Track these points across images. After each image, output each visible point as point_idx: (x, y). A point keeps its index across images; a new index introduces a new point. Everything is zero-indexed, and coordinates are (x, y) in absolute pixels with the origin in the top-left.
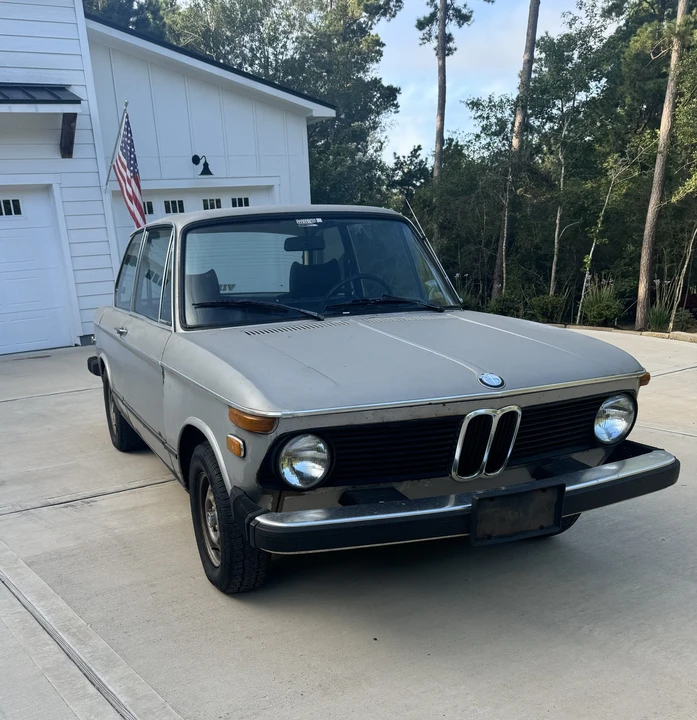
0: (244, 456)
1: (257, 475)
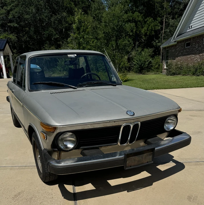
0: (46, 139)
1: (51, 146)
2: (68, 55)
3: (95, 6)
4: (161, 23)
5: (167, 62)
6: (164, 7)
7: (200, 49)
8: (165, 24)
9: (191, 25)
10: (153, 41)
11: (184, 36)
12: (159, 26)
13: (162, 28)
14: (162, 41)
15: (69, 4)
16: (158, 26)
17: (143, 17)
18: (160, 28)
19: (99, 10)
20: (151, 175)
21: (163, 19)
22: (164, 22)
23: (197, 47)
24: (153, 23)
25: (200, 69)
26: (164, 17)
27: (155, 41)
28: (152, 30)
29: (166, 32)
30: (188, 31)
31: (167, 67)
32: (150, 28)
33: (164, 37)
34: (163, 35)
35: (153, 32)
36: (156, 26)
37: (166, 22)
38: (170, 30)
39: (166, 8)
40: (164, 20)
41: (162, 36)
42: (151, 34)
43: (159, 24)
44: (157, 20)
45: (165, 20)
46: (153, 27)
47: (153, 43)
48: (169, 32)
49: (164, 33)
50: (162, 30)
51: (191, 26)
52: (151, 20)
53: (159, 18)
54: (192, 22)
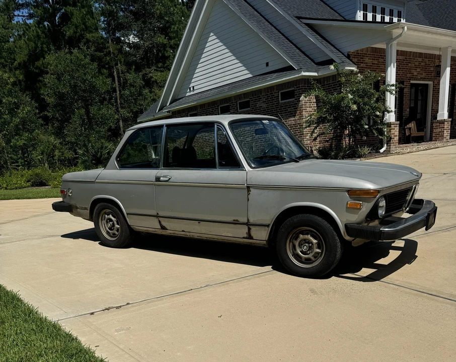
0: (362, 208)
1: (367, 215)
2: (264, 121)
9: (191, 85)
11: (185, 103)
22: (116, 78)
26: (113, 69)
29: (124, 95)
30: (188, 94)
33: (121, 104)
34: (119, 101)
38: (131, 92)
40: (115, 73)
41: (116, 102)
45: (117, 74)
48: (130, 96)
49: (120, 98)
50: (116, 93)
51: (193, 87)
53: (105, 71)
54: (193, 80)
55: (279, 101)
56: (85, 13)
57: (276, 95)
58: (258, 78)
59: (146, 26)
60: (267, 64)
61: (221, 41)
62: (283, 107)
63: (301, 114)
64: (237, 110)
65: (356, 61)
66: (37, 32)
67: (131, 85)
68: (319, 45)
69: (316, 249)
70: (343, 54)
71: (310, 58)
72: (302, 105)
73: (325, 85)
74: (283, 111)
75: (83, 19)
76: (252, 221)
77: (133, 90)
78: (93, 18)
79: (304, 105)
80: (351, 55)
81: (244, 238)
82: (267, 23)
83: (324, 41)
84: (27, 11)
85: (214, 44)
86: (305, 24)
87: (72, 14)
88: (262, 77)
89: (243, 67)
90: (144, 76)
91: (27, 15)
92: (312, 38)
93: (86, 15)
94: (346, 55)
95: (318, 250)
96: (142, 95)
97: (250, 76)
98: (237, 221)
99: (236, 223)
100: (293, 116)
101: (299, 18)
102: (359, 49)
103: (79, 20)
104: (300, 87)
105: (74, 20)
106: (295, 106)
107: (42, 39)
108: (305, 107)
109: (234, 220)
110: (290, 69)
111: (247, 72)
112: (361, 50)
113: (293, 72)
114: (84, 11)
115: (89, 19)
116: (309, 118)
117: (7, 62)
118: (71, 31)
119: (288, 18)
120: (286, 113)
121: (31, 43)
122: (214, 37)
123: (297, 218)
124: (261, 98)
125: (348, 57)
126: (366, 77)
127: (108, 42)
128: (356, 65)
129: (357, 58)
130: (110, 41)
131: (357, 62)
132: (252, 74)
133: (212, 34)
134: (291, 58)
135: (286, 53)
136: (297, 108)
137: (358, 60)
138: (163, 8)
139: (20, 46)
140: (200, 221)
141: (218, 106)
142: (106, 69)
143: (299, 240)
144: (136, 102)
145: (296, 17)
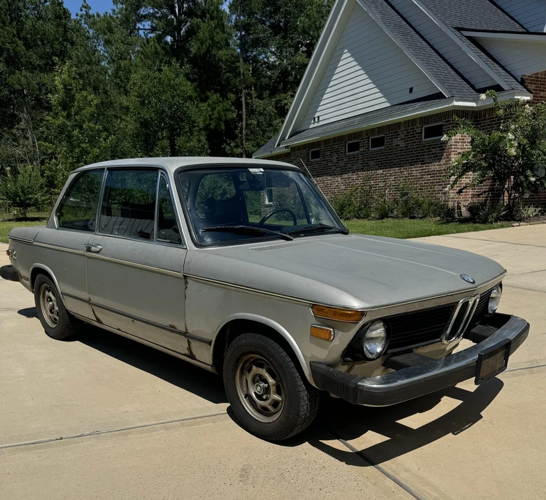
0: (333, 339)
1: (343, 352)
3: (79, 54)
4: (238, 104)
5: (271, 190)
6: (240, 72)
7: (341, 164)
8: (246, 109)
9: (317, 115)
10: (225, 144)
11: (306, 138)
12: (233, 112)
13: (240, 117)
14: (242, 144)
15: (9, 43)
16: (231, 111)
17: (198, 89)
18: (235, 116)
19: (88, 64)
20: (462, 402)
21: (241, 97)
22: (244, 104)
23: (335, 161)
24: (221, 104)
25: (349, 205)
26: (241, 93)
27: (229, 145)
28: (219, 119)
29: (251, 125)
30: (312, 126)
31: (270, 201)
32: (216, 115)
33: (247, 135)
34: (244, 132)
35: (221, 123)
36: (227, 110)
37: (247, 104)
38: (259, 122)
39: (243, 74)
40: (243, 98)
41: (241, 133)
42: (218, 128)
43: (233, 107)
44: (228, 99)
45: (246, 99)
46: (222, 113)
47: (224, 148)
48: (257, 126)
49: (246, 128)
50: (242, 122)
51: (318, 117)
52: (215, 97)
53: (232, 95)
54: (319, 109)
55: (421, 138)
56: (213, 25)
57: (418, 130)
58: (398, 107)
59: (286, 42)
60: (411, 90)
61: (356, 60)
62: (426, 146)
63: (448, 158)
64: (368, 148)
65: (533, 88)
66: (155, 48)
67: (260, 114)
68: (483, 65)
69: (274, 394)
70: (515, 78)
71: (469, 83)
72: (451, 145)
73: (486, 120)
74: (425, 152)
75: (211, 33)
76: (190, 331)
77: (262, 119)
78: (224, 32)
79: (454, 145)
80: (527, 79)
81: (185, 355)
82: (417, 36)
83: (490, 60)
84: (150, 23)
85: (347, 63)
86: (466, 37)
87: (199, 27)
88: (403, 106)
89: (379, 94)
90: (277, 102)
91: (150, 28)
92: (474, 55)
93: (215, 28)
94: (520, 80)
95: (277, 397)
96: (272, 126)
97: (388, 105)
98: (174, 327)
99: (172, 329)
100: (438, 159)
101: (459, 29)
102: (540, 70)
103: (207, 34)
104: (450, 121)
105: (200, 35)
106: (442, 147)
107: (161, 57)
108: (455, 148)
109: (171, 326)
110: (439, 96)
111: (384, 100)
112: (542, 73)
113: (444, 100)
114: (213, 24)
115: (217, 33)
116: (456, 163)
117: (123, 82)
118: (196, 47)
119: (444, 29)
120: (429, 155)
121: (149, 60)
122: (348, 55)
123: (246, 339)
124: (399, 134)
125: (522, 82)
126: (538, 110)
127: (239, 61)
128: (532, 93)
129: (535, 84)
130: (241, 60)
131: (534, 90)
132: (390, 103)
133: (346, 51)
134: (442, 82)
135: (436, 75)
136: (444, 149)
137: (536, 87)
138: (307, 20)
139: (136, 64)
140: (134, 318)
141: (346, 143)
142: (233, 92)
143: (252, 373)
144: (264, 133)
145: (455, 28)
